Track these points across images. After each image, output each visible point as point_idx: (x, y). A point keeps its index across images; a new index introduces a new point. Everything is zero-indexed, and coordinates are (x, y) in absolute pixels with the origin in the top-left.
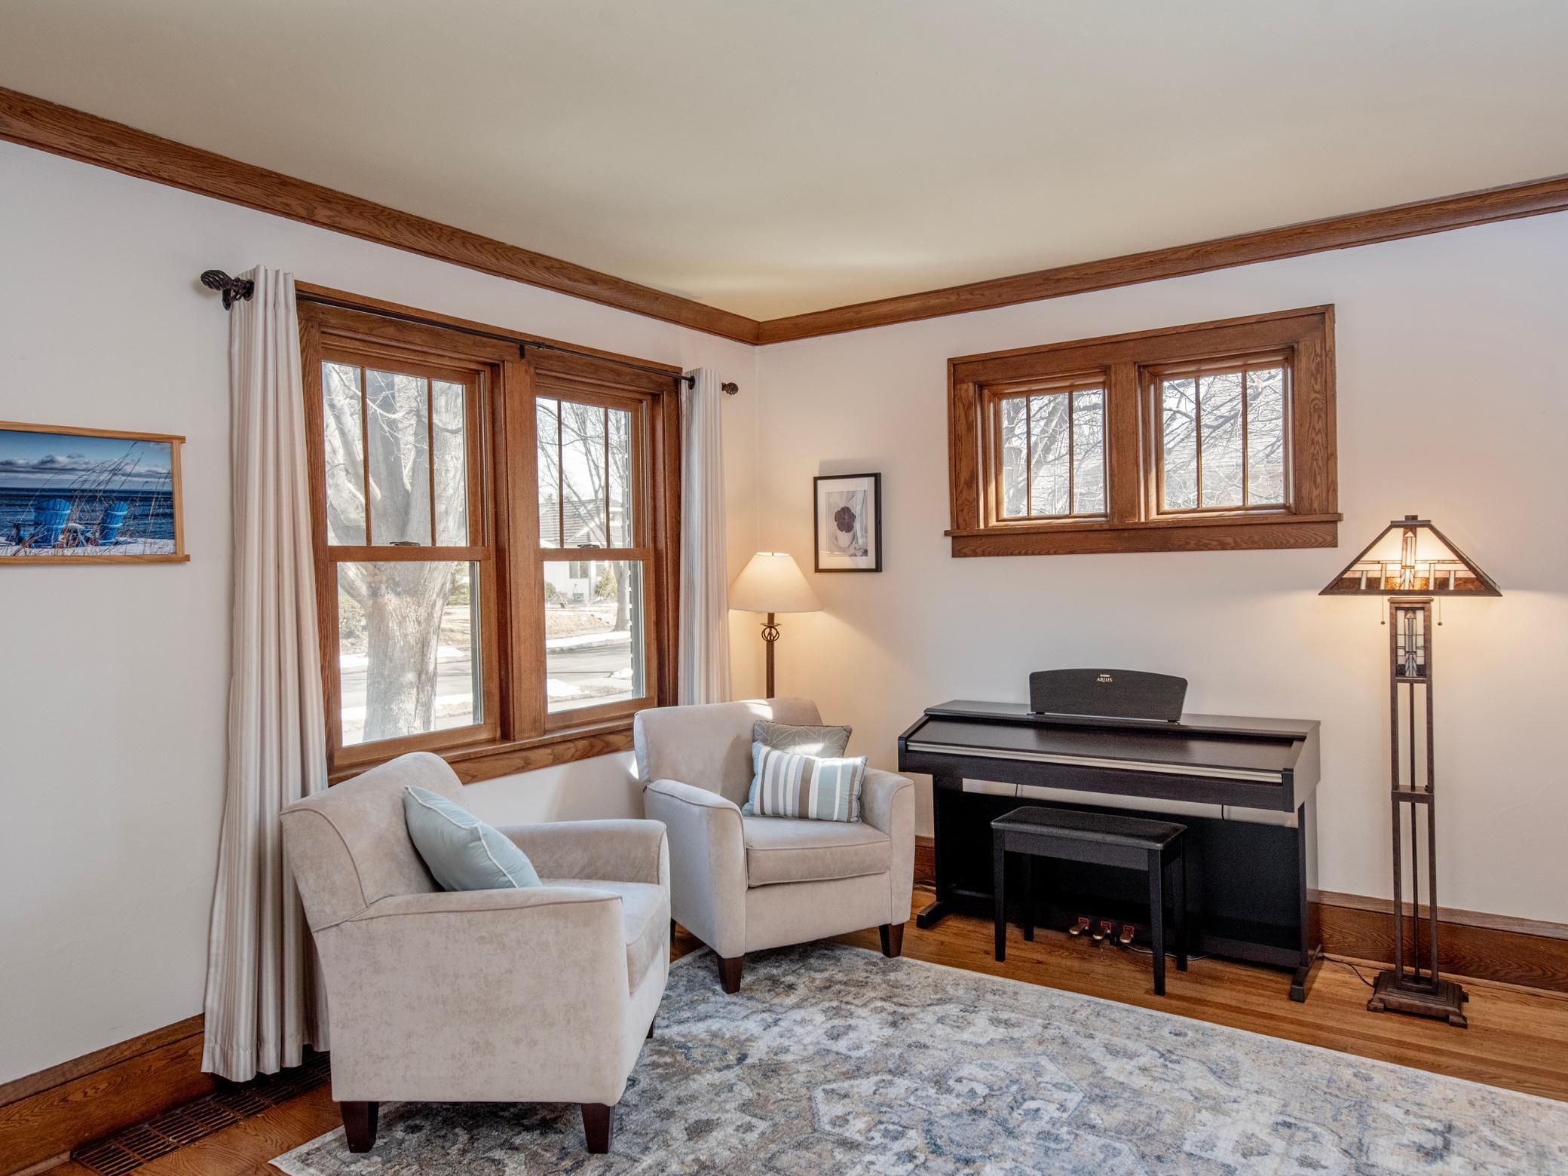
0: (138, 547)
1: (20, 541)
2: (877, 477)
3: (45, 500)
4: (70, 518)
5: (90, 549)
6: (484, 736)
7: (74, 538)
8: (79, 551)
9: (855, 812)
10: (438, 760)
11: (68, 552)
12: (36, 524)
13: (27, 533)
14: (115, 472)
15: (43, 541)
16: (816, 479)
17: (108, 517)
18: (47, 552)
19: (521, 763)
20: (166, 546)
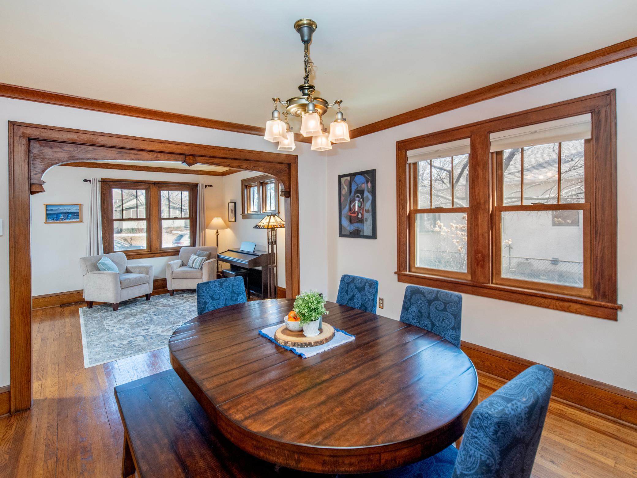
0: (73, 220)
1: (54, 220)
2: (235, 203)
3: (57, 214)
4: (62, 216)
5: (65, 221)
6: (146, 251)
7: (62, 219)
8: (63, 221)
9: (200, 267)
10: (123, 253)
11: (61, 221)
12: (56, 217)
13: (54, 219)
14: (69, 210)
15: (58, 220)
16: (229, 203)
17: (68, 216)
18: (58, 221)
19: (153, 256)
20: (78, 220)
